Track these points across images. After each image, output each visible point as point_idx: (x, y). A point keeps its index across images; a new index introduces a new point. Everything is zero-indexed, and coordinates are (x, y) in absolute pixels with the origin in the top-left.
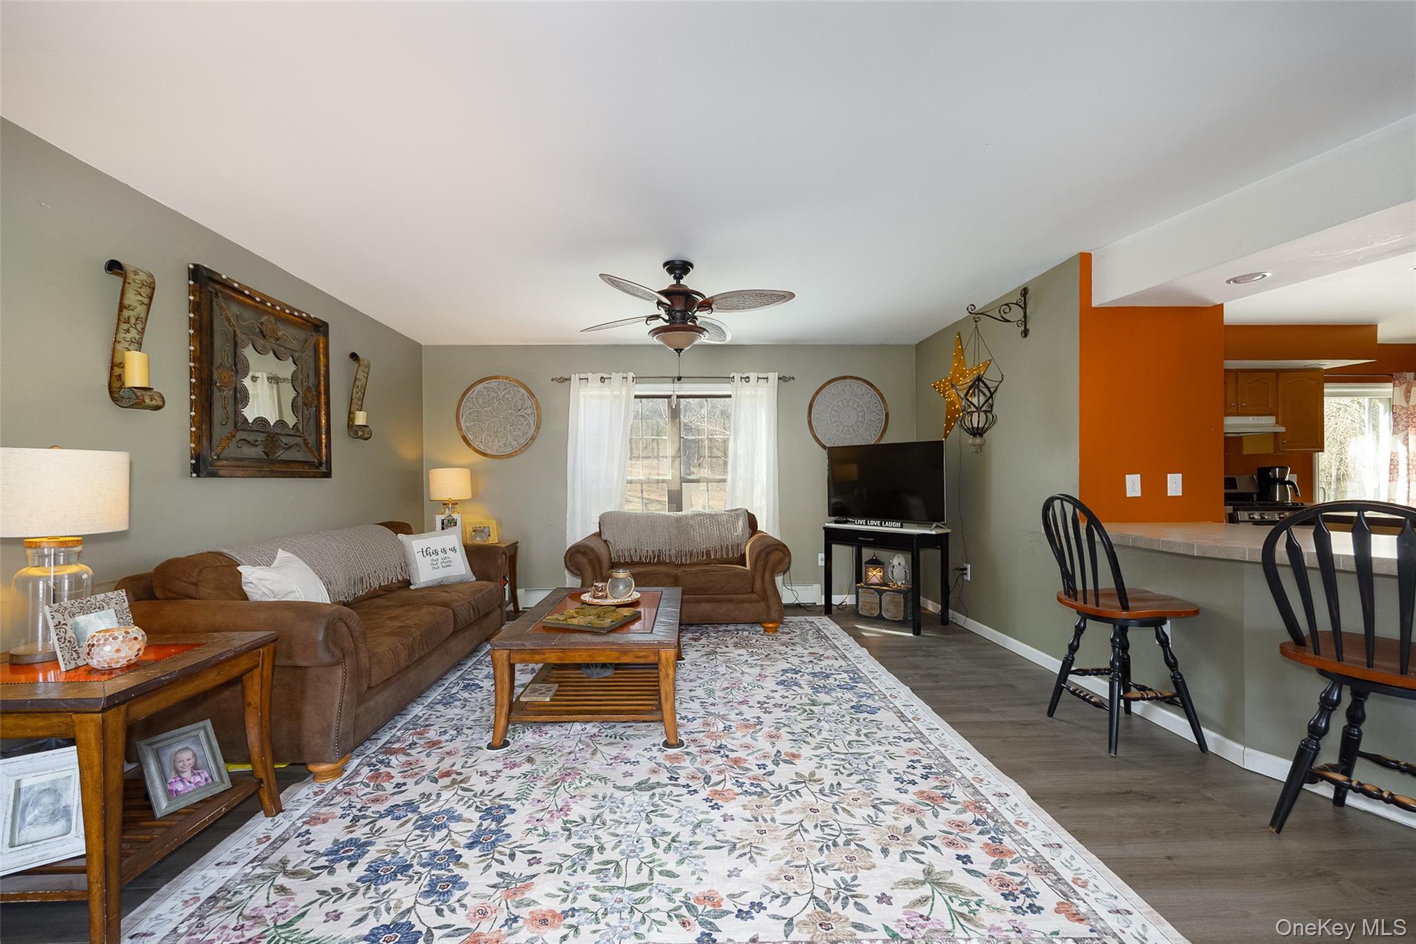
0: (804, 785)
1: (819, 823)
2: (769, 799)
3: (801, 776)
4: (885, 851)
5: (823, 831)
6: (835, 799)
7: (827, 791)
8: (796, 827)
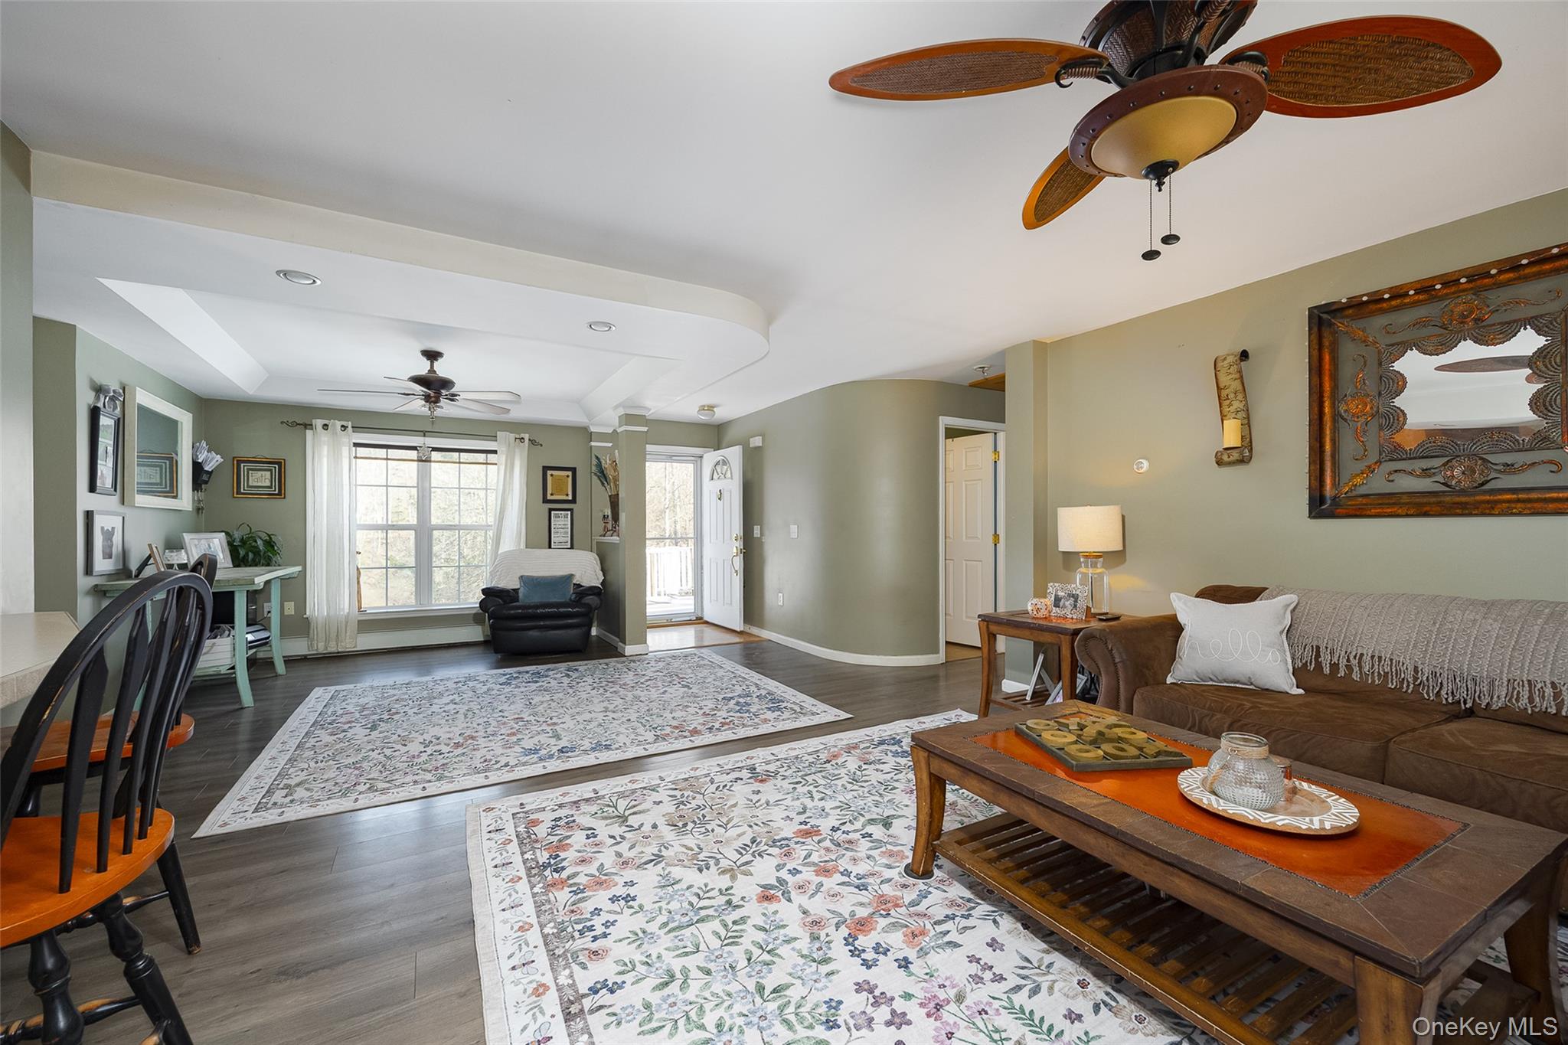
0: (738, 863)
1: (711, 834)
2: (764, 840)
3: (745, 874)
4: (655, 826)
5: (706, 829)
6: (701, 857)
7: (712, 862)
8: (729, 826)
